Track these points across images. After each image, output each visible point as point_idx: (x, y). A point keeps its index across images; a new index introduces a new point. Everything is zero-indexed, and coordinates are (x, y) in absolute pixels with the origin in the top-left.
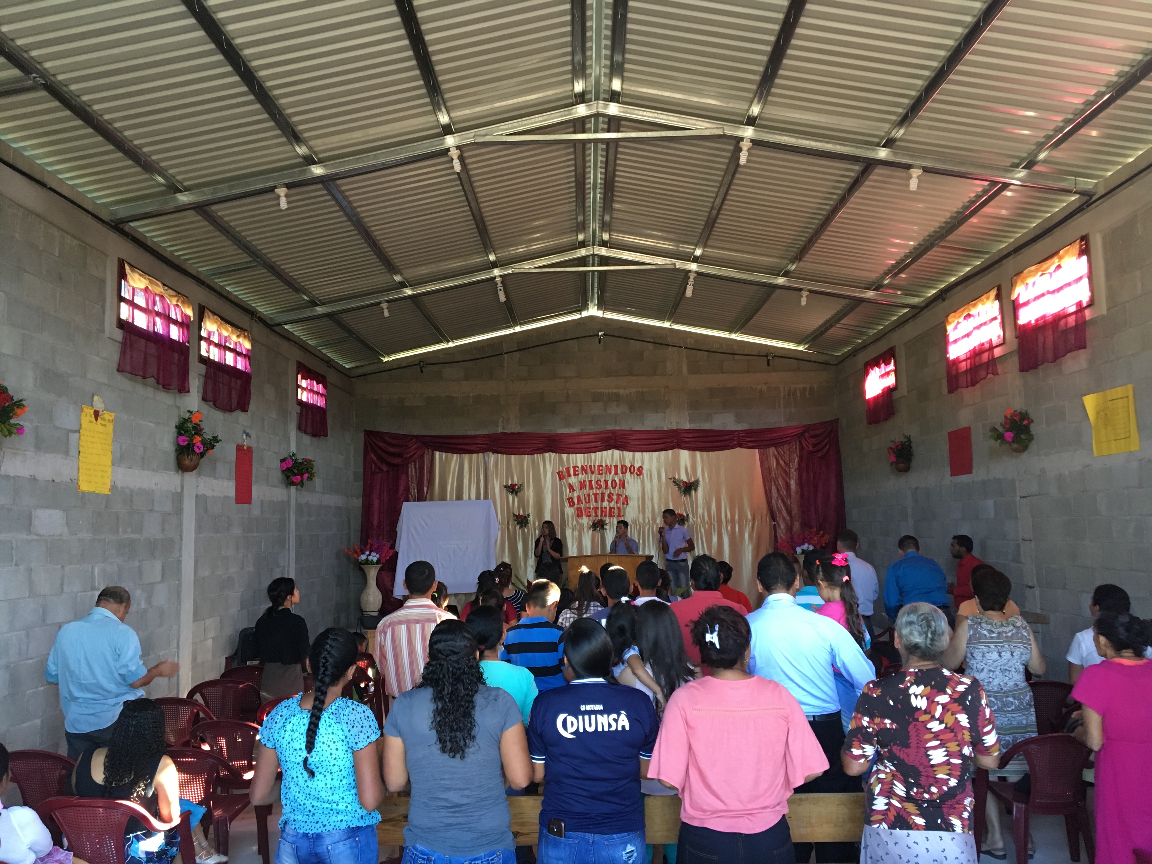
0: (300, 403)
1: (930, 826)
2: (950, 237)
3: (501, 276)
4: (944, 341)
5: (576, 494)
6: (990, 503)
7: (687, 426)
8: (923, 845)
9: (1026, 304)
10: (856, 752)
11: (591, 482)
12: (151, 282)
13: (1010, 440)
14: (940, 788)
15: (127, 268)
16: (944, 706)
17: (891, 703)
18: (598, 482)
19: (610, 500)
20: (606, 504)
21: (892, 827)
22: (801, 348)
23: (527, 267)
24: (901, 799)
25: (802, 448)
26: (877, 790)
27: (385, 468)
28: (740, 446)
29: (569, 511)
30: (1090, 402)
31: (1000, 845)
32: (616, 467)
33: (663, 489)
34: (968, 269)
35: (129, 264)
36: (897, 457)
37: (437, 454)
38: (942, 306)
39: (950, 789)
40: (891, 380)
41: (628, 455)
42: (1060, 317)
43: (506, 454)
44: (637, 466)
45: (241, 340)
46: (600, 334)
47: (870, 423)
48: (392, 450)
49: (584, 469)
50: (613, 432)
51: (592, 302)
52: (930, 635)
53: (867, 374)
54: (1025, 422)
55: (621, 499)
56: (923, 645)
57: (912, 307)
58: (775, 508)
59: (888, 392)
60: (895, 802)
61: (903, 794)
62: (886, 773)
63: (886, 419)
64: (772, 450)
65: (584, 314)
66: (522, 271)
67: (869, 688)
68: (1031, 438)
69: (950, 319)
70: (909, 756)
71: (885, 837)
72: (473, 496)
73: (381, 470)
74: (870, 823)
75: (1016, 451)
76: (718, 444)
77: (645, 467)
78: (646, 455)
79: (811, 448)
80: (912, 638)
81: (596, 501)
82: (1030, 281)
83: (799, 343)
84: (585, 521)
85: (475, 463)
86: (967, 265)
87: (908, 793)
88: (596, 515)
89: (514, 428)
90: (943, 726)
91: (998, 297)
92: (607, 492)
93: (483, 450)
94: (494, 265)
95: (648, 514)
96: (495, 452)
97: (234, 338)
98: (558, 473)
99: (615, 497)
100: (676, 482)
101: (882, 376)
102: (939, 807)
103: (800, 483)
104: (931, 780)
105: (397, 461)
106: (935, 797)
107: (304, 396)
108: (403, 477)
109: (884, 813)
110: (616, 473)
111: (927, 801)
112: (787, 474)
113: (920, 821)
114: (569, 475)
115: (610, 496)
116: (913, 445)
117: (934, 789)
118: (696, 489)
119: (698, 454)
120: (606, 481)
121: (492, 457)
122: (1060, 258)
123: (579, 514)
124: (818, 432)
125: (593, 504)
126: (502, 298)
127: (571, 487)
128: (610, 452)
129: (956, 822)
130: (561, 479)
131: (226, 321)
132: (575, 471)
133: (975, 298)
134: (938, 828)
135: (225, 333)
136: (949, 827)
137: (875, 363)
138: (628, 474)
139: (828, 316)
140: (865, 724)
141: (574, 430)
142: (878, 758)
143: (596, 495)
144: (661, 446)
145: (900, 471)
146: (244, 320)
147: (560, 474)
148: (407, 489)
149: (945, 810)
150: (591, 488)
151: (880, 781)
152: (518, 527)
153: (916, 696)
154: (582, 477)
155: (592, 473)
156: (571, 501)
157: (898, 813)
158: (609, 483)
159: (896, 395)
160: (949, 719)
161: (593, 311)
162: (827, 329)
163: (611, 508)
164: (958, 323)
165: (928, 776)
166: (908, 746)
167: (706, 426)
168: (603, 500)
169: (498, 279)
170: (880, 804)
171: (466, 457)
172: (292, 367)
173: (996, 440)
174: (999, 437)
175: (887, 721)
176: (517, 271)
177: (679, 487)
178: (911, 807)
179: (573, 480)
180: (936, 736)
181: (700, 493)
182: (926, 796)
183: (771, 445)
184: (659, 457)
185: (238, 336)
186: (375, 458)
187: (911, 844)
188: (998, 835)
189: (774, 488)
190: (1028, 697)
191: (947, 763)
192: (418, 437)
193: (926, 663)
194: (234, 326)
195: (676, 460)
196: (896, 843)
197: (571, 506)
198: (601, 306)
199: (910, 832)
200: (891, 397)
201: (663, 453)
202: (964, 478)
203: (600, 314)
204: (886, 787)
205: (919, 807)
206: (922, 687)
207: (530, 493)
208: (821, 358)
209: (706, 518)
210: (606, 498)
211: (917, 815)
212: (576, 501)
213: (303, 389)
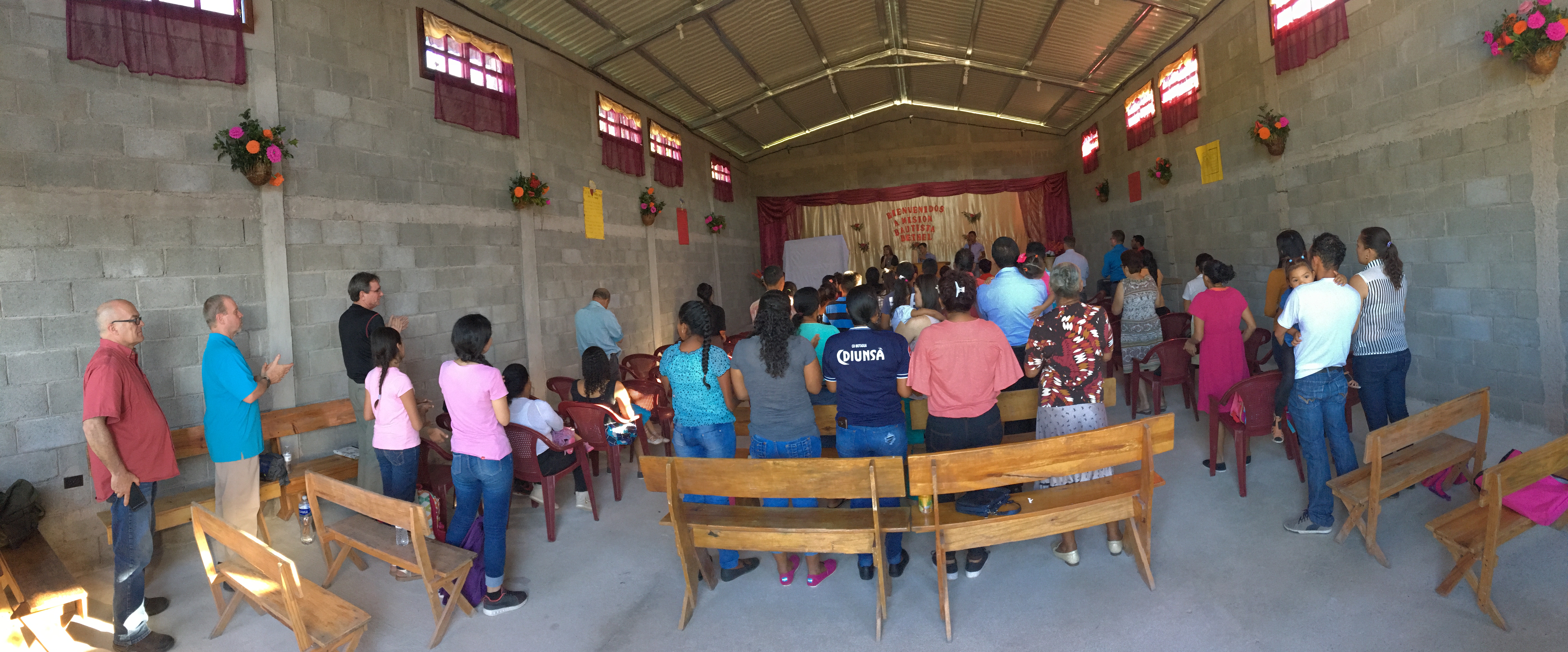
0: (714, 180)
1: (1075, 402)
2: (1123, 46)
3: (832, 74)
4: (1125, 117)
5: (899, 227)
6: (1151, 216)
7: (972, 178)
8: (1072, 413)
9: (1167, 90)
10: (1031, 363)
11: (909, 218)
12: (614, 105)
13: (1159, 176)
14: (1082, 378)
15: (600, 97)
16: (1083, 326)
17: (1051, 329)
18: (914, 218)
19: (923, 229)
20: (920, 232)
21: (1053, 406)
22: (1042, 125)
23: (850, 66)
24: (1058, 388)
25: (1045, 191)
26: (1044, 384)
27: (771, 220)
28: (1006, 190)
29: (896, 238)
30: (1199, 151)
31: (1147, 407)
32: (926, 207)
33: (958, 220)
34: (1136, 68)
35: (602, 94)
36: (1100, 193)
37: (805, 207)
38: (1121, 94)
39: (1089, 377)
40: (1096, 145)
41: (933, 199)
42: (1184, 98)
43: (851, 204)
44: (939, 206)
45: (674, 140)
46: (911, 116)
47: (1085, 172)
48: (775, 208)
49: (904, 210)
50: (923, 184)
51: (903, 94)
52: (1067, 281)
53: (1083, 141)
54: (1167, 166)
55: (930, 228)
56: (1064, 288)
57: (1106, 95)
58: (1030, 229)
59: (1095, 151)
60: (1055, 390)
61: (1059, 385)
62: (1050, 373)
63: (1095, 169)
64: (1027, 193)
65: (897, 103)
66: (846, 69)
67: (1037, 322)
68: (1170, 176)
69: (1127, 102)
70: (1063, 361)
71: (1049, 412)
72: (831, 233)
73: (770, 222)
74: (1040, 405)
75: (1164, 184)
76: (991, 189)
77: (945, 206)
78: (945, 198)
79: (1051, 191)
80: (1057, 285)
81: (913, 230)
82: (1168, 75)
83: (1041, 121)
84: (907, 244)
85: (830, 212)
86: (1135, 66)
87: (1063, 383)
88: (914, 240)
89: (855, 186)
90: (1083, 339)
91: (1152, 87)
92: (921, 224)
93: (835, 203)
94: (827, 66)
95: (948, 237)
96: (842, 203)
97: (670, 139)
98: (887, 214)
99: (925, 227)
100: (966, 215)
101: (1091, 142)
102: (1082, 389)
103: (1045, 213)
104: (1077, 374)
105: (778, 215)
106: (1079, 383)
107: (716, 176)
108: (784, 225)
109: (1048, 397)
110: (926, 211)
111: (1075, 387)
112: (1037, 208)
113: (1070, 399)
114: (895, 215)
115: (922, 226)
116: (1110, 185)
117: (1079, 379)
118: (979, 219)
119: (980, 195)
120: (919, 217)
121: (841, 207)
122: (1184, 60)
123: (903, 239)
124: (1054, 180)
125: (911, 233)
126: (835, 91)
127: (896, 223)
128: (921, 197)
129: (1092, 397)
130: (889, 218)
131: (664, 128)
132: (898, 212)
133: (1139, 88)
134: (1082, 402)
135: (664, 136)
136: (1088, 400)
137: (1087, 133)
138: (934, 212)
139: (1055, 101)
140: (1035, 345)
141: (896, 185)
142: (1044, 365)
143: (913, 226)
144: (955, 192)
145: (1102, 201)
146: (675, 126)
147: (888, 214)
148: (787, 233)
149: (1085, 391)
150: (910, 222)
151: (1046, 378)
152: (862, 252)
153: (1066, 323)
154: (903, 215)
155: (910, 212)
156: (897, 232)
157: (1057, 397)
158: (922, 218)
159: (1099, 154)
160: (1086, 334)
161: (905, 101)
162: (1056, 111)
163: (923, 235)
164: (1132, 104)
165: (1075, 372)
166: (1062, 355)
167: (984, 177)
168: (918, 230)
169: (830, 77)
170: (1046, 392)
171: (824, 208)
172: (707, 157)
173: (1151, 177)
174: (1153, 175)
175: (1049, 341)
176: (843, 69)
177: (968, 218)
178: (1065, 392)
179: (897, 218)
180: (1079, 345)
181: (982, 222)
182: (1074, 384)
183: (1026, 189)
184: (954, 199)
185: (672, 138)
186: (765, 214)
187: (1064, 414)
188: (1146, 402)
189: (1029, 217)
190: (1158, 322)
191: (1086, 361)
192: (792, 198)
193: (1070, 300)
194: (669, 130)
195: (966, 201)
196: (1055, 415)
197: (897, 235)
198: (910, 97)
199: (1064, 407)
200: (1096, 155)
201: (956, 196)
202: (1137, 203)
203: (910, 102)
204: (1050, 382)
205: (1070, 391)
206: (1069, 317)
207: (868, 229)
208: (1055, 131)
209: (986, 237)
210: (920, 228)
211: (1068, 396)
212: (900, 231)
213: (715, 171)
